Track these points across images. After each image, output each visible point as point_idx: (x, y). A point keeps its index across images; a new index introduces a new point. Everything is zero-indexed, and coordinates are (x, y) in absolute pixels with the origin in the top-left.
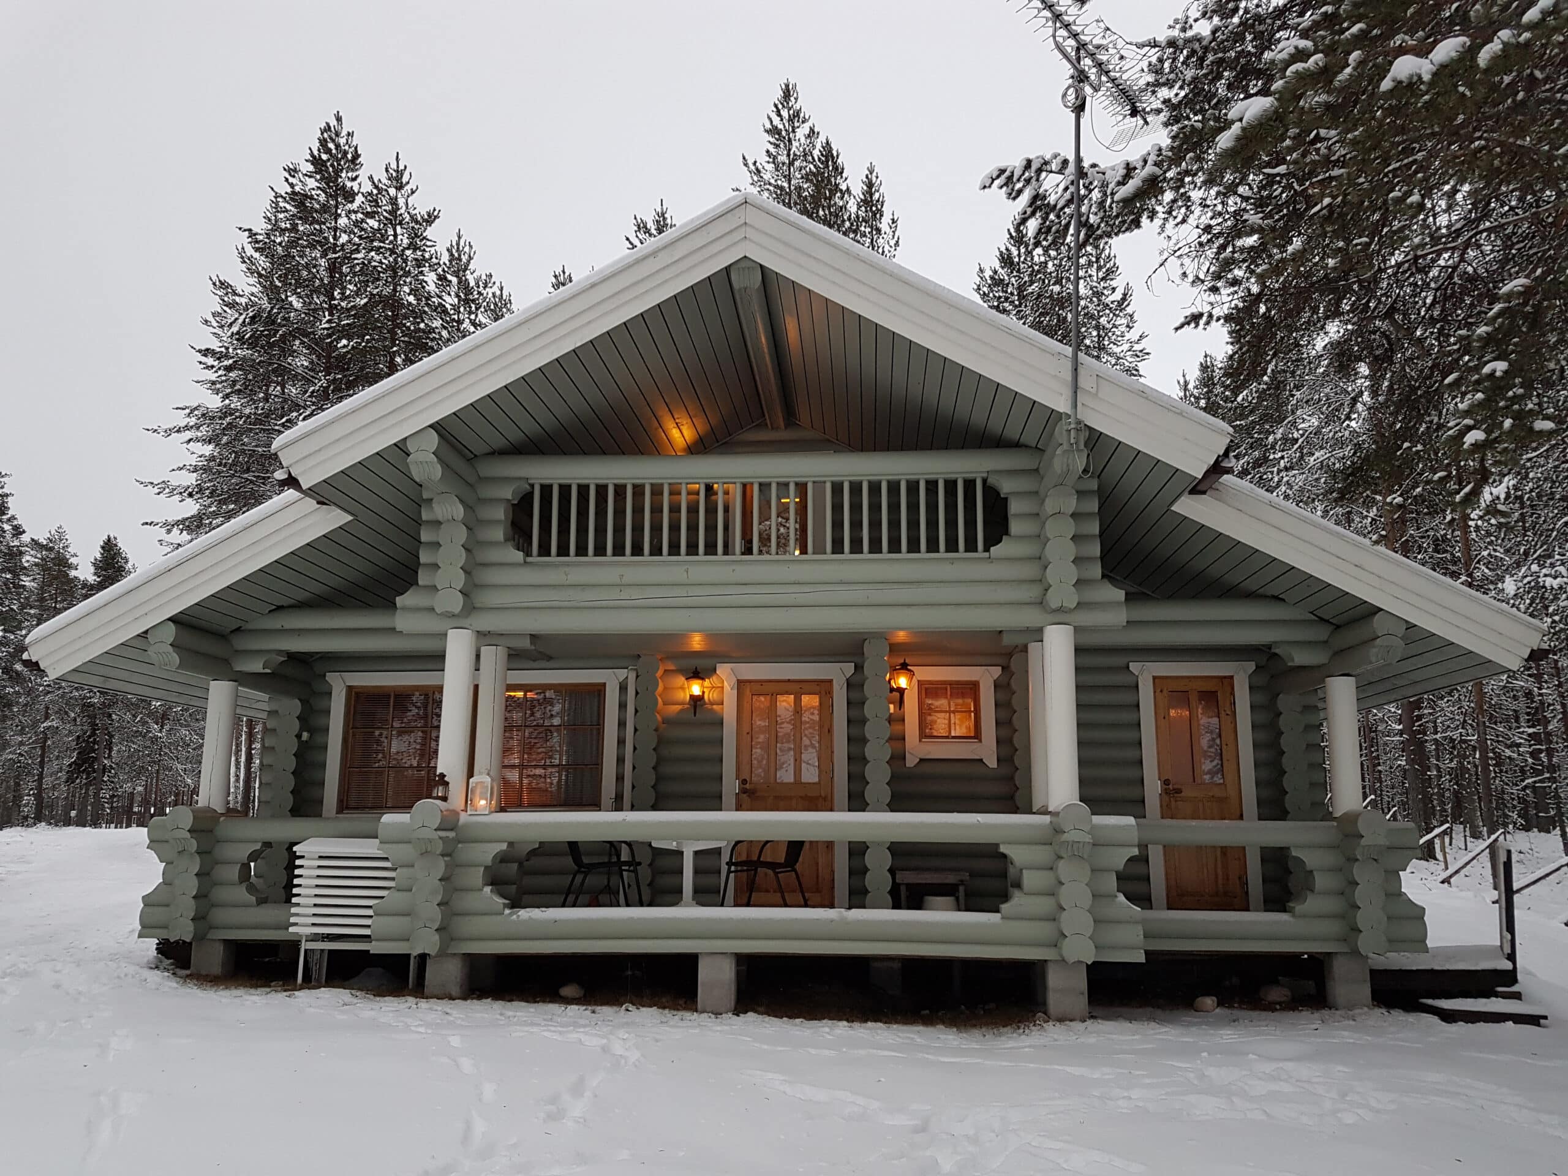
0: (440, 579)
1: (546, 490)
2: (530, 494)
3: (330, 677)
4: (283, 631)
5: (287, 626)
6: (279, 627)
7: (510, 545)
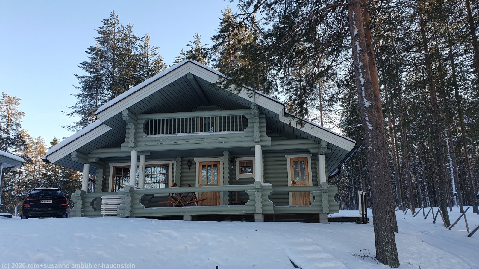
0: (130, 140)
1: (152, 121)
2: (148, 122)
3: (109, 164)
4: (99, 153)
5: (100, 152)
6: (98, 152)
7: (144, 133)
